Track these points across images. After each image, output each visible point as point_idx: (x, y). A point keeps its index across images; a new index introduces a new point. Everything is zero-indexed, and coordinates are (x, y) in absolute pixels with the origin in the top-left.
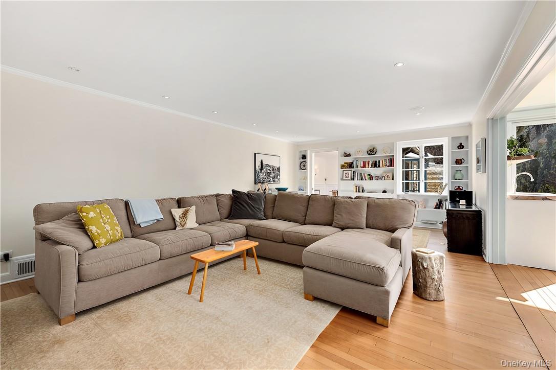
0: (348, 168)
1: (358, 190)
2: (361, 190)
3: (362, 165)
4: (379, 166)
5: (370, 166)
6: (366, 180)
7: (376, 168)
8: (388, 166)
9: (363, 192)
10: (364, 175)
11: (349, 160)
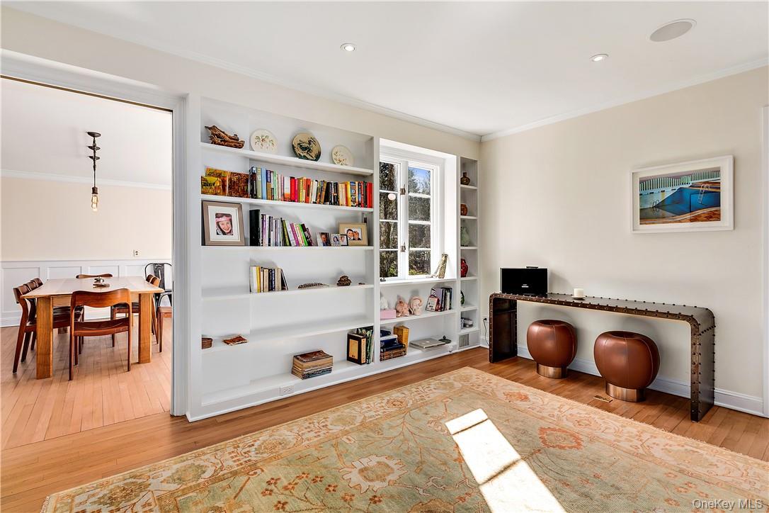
0: (224, 194)
1: (266, 283)
2: (278, 283)
3: (287, 191)
4: (336, 202)
5: (313, 198)
6: (298, 244)
7: (327, 206)
8: (359, 205)
9: (283, 289)
10: (292, 226)
11: (230, 162)
